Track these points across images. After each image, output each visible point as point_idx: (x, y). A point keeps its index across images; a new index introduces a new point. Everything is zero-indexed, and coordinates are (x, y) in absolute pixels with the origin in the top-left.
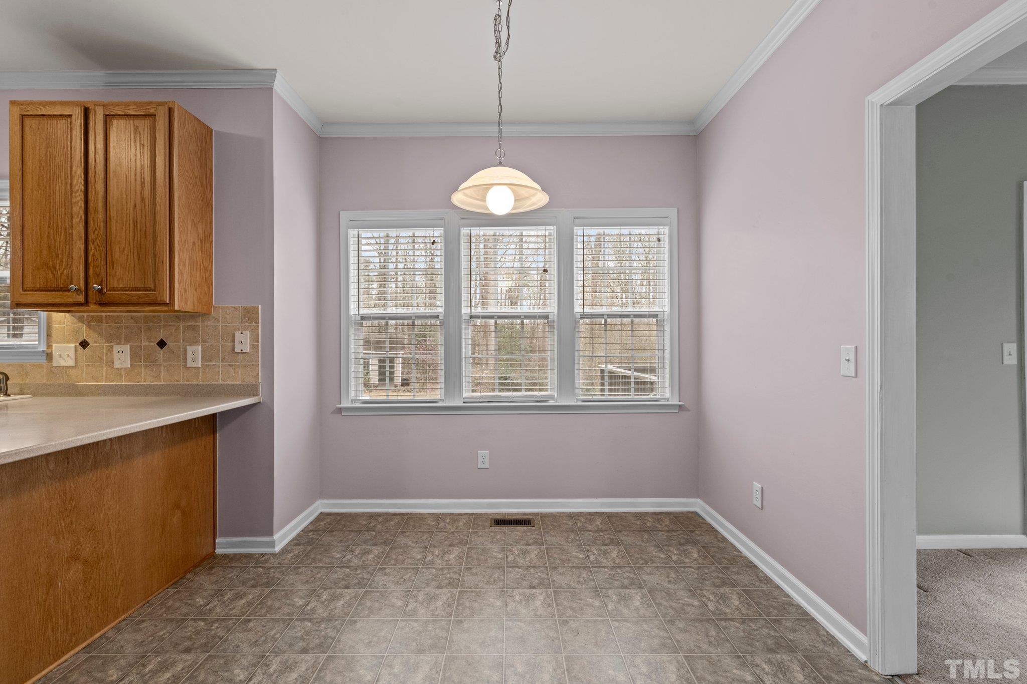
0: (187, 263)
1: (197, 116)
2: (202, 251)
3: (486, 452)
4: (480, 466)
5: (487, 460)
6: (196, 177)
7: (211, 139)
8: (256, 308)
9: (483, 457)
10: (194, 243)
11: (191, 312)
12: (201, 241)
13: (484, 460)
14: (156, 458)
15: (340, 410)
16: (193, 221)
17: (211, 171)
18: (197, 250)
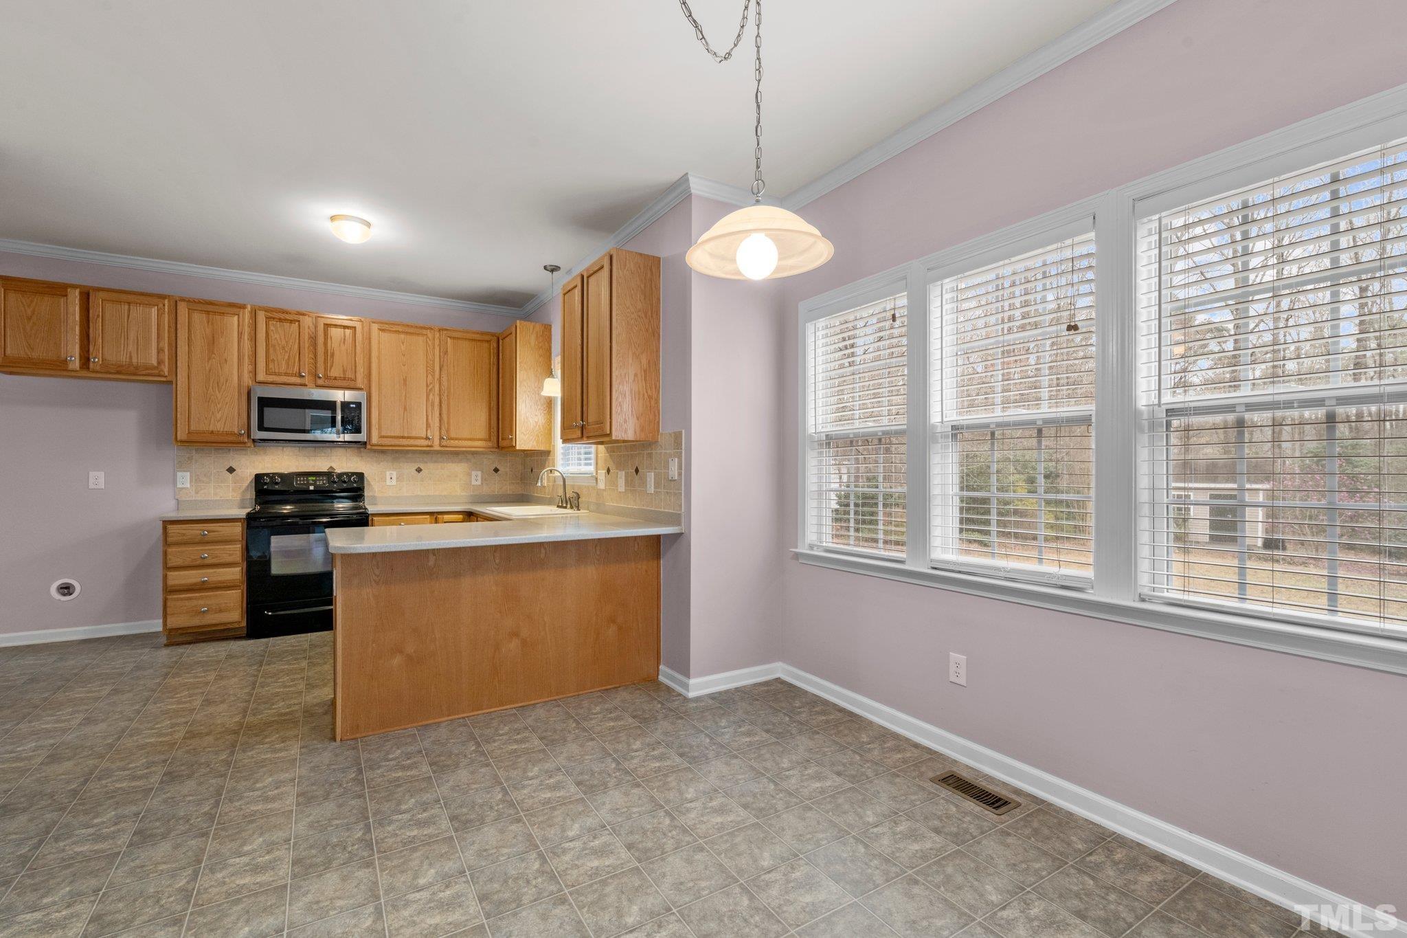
0: (627, 395)
1: (640, 252)
2: (645, 380)
3: (962, 658)
4: (953, 678)
5: (963, 671)
6: (639, 311)
7: (659, 268)
8: (680, 433)
9: (958, 665)
10: (636, 375)
11: (633, 441)
12: (645, 371)
13: (959, 671)
14: (591, 572)
15: (797, 556)
16: (634, 354)
17: (659, 299)
18: (640, 381)
